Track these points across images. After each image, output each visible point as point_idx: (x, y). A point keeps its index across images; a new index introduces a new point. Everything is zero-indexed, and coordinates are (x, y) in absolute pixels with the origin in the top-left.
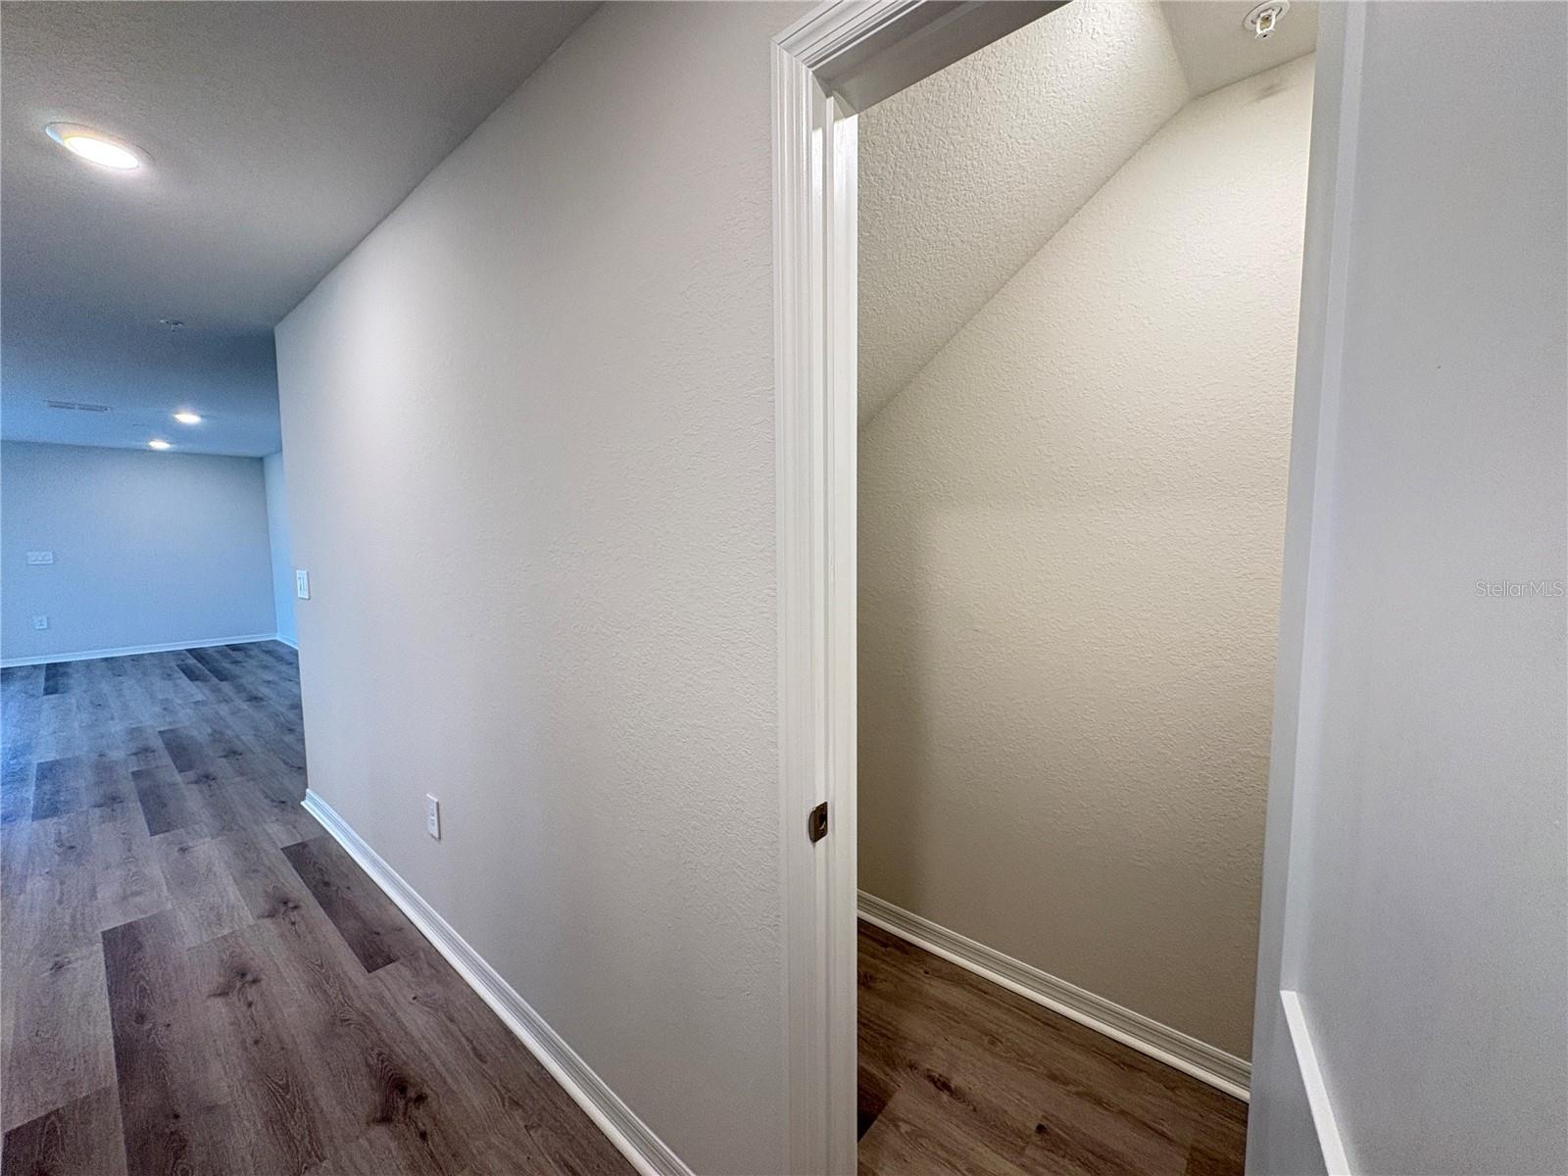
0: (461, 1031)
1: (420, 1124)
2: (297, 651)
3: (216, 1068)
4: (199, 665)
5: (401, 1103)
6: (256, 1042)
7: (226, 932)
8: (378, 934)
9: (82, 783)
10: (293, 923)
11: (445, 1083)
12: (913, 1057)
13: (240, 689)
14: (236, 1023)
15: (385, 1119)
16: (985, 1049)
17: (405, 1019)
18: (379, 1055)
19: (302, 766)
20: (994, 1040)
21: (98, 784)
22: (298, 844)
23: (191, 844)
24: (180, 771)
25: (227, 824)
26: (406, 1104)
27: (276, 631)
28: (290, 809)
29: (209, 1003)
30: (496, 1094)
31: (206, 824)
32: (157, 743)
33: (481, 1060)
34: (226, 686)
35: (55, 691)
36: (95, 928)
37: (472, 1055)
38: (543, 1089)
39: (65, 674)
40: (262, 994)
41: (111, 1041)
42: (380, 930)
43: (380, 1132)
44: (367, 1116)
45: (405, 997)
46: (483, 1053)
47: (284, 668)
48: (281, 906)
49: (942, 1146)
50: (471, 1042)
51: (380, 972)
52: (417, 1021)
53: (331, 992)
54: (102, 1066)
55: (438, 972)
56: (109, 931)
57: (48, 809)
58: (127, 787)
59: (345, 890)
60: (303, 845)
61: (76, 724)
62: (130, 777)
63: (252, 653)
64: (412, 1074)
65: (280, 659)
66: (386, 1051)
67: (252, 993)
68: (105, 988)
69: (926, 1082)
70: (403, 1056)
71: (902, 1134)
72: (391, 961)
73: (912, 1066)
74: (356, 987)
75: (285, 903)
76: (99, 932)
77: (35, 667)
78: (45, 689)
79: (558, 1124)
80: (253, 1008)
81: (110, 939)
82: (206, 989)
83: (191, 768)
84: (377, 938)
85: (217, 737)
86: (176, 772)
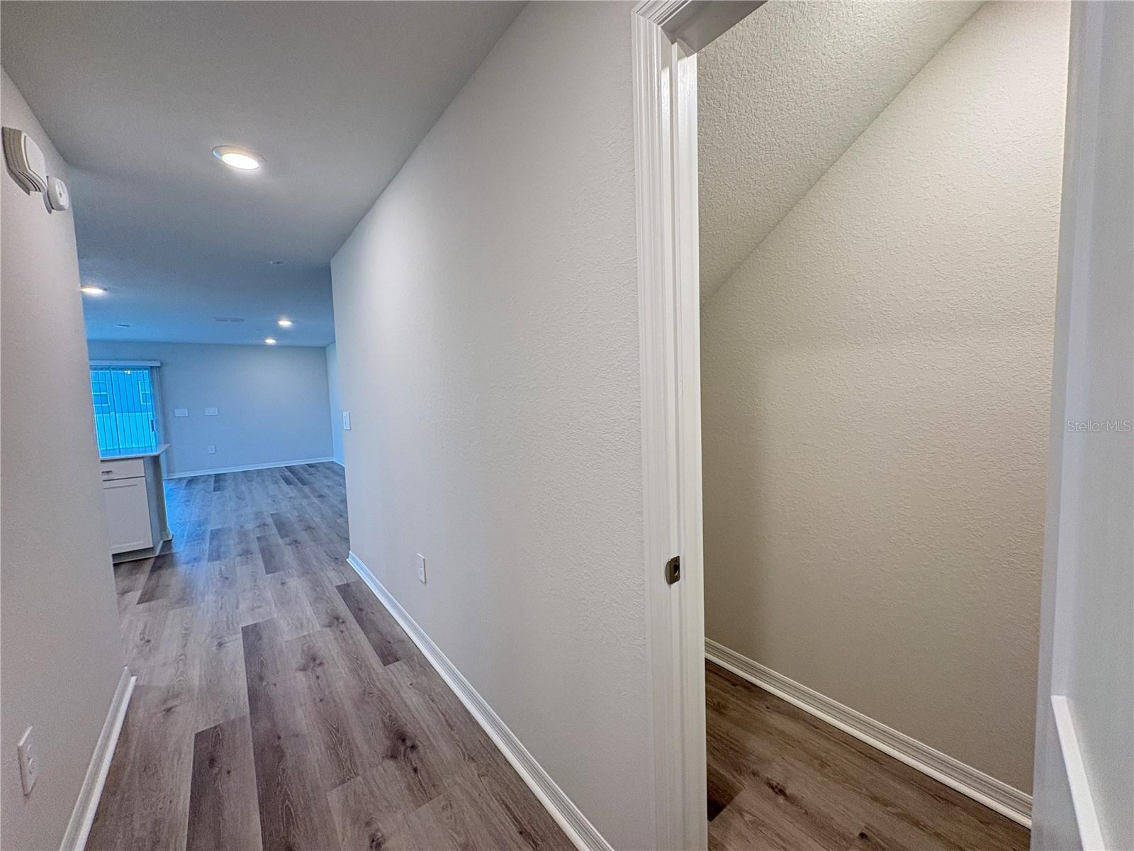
0: (439, 708)
1: (414, 763)
2: (344, 468)
3: (299, 712)
4: (292, 476)
5: (402, 749)
6: (321, 700)
7: (306, 633)
8: (390, 643)
9: (232, 542)
10: (342, 632)
11: (429, 740)
12: (755, 767)
13: (314, 490)
14: (310, 688)
15: (393, 757)
16: (815, 770)
17: (405, 696)
18: (390, 716)
19: (347, 537)
20: (823, 764)
21: (240, 543)
22: (345, 585)
23: (287, 581)
24: (282, 538)
25: (306, 569)
26: (406, 749)
27: (333, 456)
28: (340, 563)
29: (296, 674)
30: (460, 751)
31: (296, 570)
32: (270, 521)
33: (451, 729)
34: (306, 488)
35: (219, 490)
36: (238, 624)
37: (445, 724)
38: (489, 752)
39: (224, 480)
40: (324, 672)
41: (246, 690)
42: (391, 641)
43: (390, 764)
44: (383, 754)
45: (405, 683)
46: (452, 724)
47: (337, 478)
48: (335, 621)
49: (778, 835)
50: (445, 716)
51: (391, 666)
52: (413, 699)
53: (363, 675)
54: (242, 703)
55: (425, 669)
56: (245, 627)
57: (216, 556)
58: (255, 546)
59: (371, 614)
60: (348, 585)
61: (229, 509)
62: (256, 540)
63: (320, 469)
64: (409, 730)
65: (335, 472)
66: (393, 715)
67: (319, 670)
68: (243, 659)
69: (767, 788)
70: (404, 720)
71: (746, 822)
72: (397, 660)
73: (755, 774)
74: (377, 674)
75: (337, 619)
76: (240, 627)
77: (209, 475)
78: (214, 488)
79: (498, 776)
80: (320, 680)
81: (246, 631)
82: (294, 665)
83: (287, 536)
84: (389, 645)
85: (301, 519)
86: (279, 537)
